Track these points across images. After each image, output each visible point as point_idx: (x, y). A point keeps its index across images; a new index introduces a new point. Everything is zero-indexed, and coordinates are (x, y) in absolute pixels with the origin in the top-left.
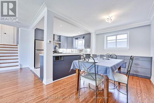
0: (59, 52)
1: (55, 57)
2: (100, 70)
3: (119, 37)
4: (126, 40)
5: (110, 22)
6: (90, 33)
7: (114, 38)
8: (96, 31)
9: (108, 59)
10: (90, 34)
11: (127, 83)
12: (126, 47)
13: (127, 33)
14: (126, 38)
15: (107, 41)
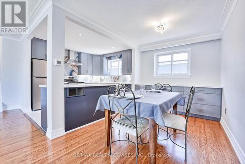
0: (79, 81)
1: (68, 90)
2: (143, 111)
3: (176, 57)
4: (187, 62)
5: (162, 33)
6: (132, 50)
7: (168, 58)
8: (140, 46)
9: (159, 92)
10: (130, 51)
11: (184, 130)
12: (186, 72)
13: (188, 52)
14: (187, 59)
15: (158, 62)
